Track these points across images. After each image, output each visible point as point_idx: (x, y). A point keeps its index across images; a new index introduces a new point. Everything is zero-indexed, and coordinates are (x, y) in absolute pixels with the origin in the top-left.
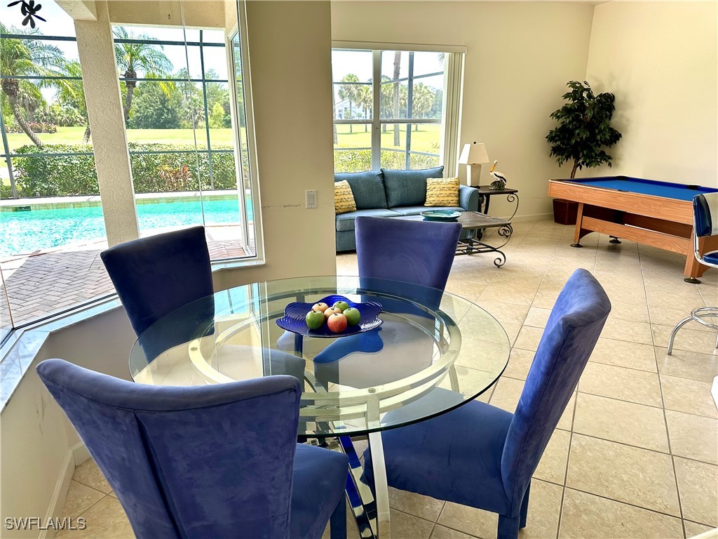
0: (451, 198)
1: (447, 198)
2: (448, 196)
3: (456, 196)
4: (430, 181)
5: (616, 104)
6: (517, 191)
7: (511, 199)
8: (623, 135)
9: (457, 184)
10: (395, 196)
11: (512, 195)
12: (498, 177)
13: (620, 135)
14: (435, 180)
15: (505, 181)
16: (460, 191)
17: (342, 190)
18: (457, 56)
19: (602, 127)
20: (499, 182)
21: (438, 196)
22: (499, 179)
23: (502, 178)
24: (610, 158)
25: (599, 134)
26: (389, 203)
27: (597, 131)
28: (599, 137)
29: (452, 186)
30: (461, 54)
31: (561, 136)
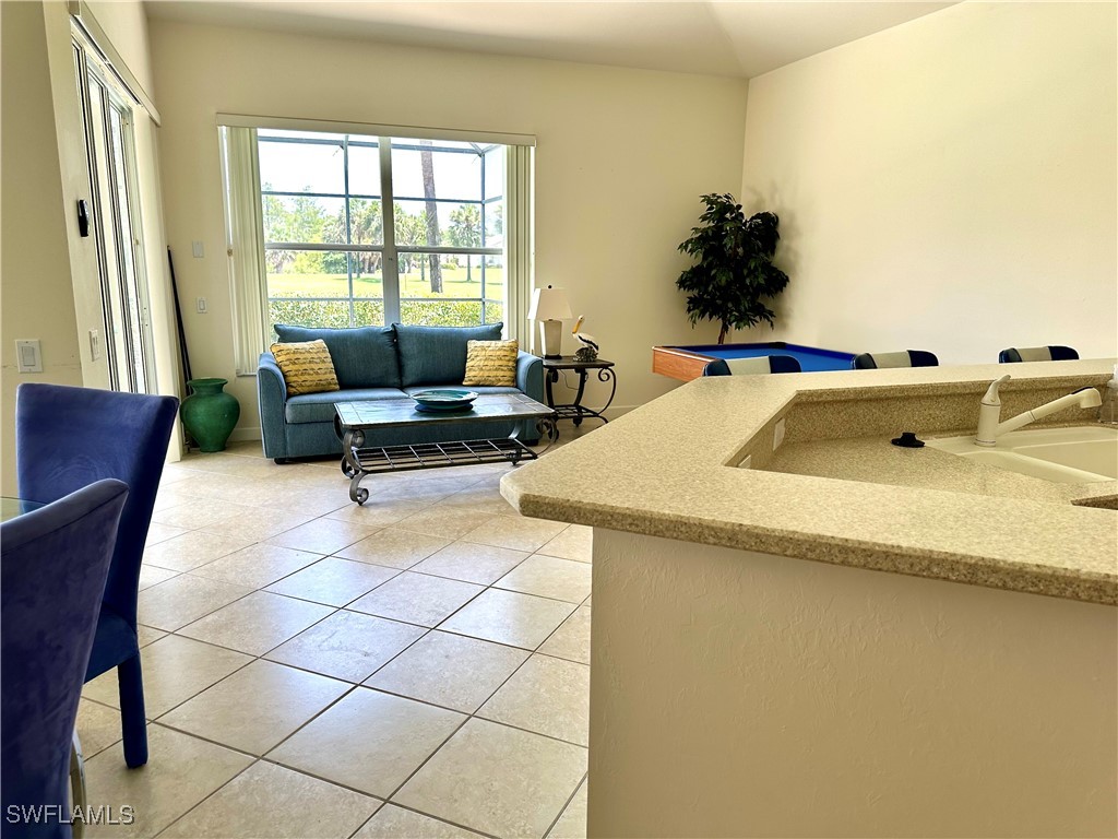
0: (502, 373)
1: (495, 373)
2: (496, 370)
3: (511, 370)
4: (472, 344)
5: (780, 230)
6: (613, 365)
7: (604, 377)
8: (790, 278)
9: (513, 351)
10: (412, 368)
11: (605, 371)
12: (585, 341)
13: (787, 279)
14: (479, 343)
15: (597, 348)
16: (517, 362)
17: (309, 356)
18: (521, 150)
19: (753, 266)
20: (587, 349)
21: (482, 369)
22: (586, 345)
23: (591, 343)
24: (771, 314)
25: (748, 276)
26: (404, 378)
27: (745, 272)
28: (748, 281)
29: (503, 353)
30: (527, 147)
31: (695, 280)
